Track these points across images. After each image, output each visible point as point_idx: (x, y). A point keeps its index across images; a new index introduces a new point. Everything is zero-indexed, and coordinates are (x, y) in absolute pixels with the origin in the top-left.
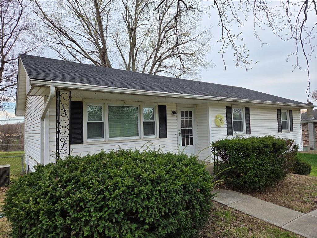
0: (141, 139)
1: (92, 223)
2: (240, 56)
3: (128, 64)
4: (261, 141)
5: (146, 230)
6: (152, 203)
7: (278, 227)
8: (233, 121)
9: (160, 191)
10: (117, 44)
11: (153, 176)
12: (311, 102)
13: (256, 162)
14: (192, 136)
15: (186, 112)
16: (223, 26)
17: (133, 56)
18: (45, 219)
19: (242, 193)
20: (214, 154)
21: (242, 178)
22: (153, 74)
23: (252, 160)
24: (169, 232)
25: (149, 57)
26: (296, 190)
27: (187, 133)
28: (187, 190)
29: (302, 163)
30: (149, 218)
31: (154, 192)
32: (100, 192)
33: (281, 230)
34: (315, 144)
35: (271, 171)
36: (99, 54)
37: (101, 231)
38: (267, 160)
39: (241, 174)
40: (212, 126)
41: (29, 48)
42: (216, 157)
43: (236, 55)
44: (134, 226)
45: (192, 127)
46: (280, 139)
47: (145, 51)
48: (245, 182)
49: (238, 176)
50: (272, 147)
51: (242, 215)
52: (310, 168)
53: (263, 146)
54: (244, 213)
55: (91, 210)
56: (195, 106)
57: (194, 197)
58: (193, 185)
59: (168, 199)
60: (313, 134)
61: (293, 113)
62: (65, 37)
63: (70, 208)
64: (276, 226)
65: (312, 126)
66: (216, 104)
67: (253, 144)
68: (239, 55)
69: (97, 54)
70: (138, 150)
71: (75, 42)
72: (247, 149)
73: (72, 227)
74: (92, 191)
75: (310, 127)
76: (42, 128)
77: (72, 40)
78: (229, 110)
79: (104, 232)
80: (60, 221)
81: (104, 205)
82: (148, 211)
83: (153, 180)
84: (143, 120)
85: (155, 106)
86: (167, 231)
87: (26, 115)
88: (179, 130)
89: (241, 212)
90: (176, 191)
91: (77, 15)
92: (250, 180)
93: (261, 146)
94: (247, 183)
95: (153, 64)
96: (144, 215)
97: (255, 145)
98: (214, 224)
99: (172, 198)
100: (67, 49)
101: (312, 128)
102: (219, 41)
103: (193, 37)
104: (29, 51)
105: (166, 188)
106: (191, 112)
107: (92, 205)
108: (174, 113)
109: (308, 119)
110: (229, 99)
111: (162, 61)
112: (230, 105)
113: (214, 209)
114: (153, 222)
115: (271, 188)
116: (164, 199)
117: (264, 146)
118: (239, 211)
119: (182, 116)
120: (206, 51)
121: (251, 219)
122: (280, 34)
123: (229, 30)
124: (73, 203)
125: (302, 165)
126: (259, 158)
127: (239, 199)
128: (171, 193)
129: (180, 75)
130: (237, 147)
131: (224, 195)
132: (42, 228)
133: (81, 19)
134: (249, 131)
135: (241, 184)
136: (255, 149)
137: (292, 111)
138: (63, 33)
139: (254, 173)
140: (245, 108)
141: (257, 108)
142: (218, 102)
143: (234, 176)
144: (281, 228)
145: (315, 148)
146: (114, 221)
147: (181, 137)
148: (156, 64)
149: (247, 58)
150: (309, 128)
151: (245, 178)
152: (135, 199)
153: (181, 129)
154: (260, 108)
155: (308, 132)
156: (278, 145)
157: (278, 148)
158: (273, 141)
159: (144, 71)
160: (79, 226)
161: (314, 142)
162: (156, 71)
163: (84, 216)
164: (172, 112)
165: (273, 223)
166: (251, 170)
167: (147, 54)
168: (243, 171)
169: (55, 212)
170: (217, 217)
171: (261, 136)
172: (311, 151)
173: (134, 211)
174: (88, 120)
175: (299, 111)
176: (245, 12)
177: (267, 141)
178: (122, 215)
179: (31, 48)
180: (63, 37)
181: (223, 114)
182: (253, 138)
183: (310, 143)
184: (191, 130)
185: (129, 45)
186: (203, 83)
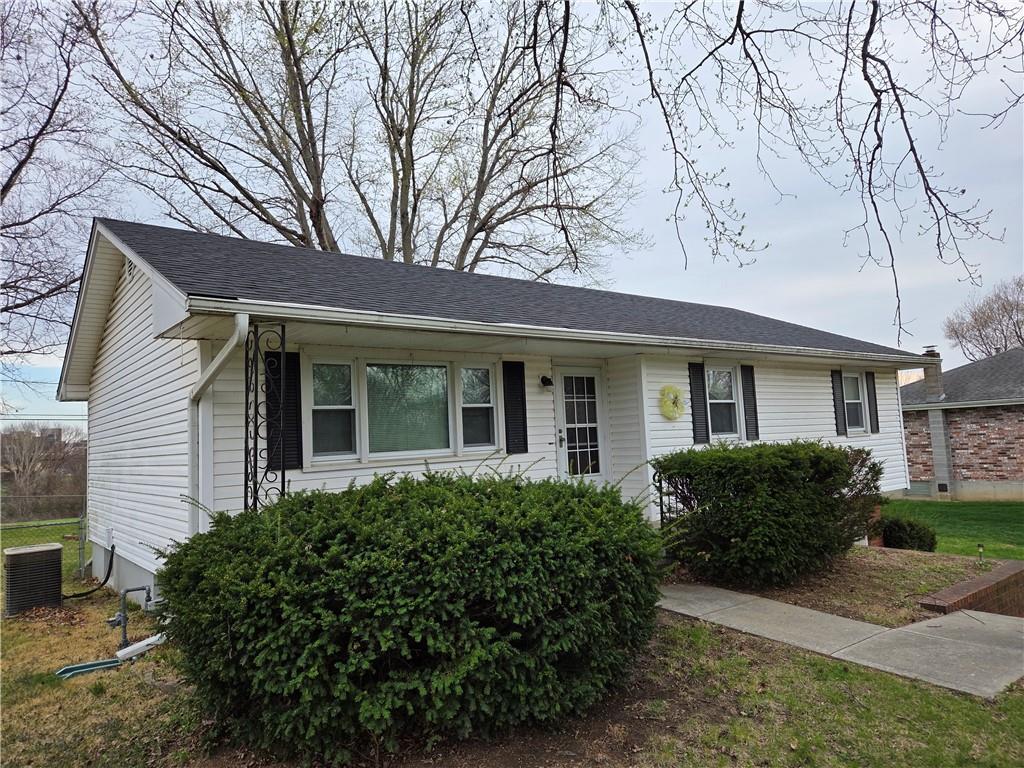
0: (455, 456)
1: (397, 622)
2: (722, 230)
3: (386, 238)
4: (781, 451)
5: (514, 643)
6: (527, 579)
7: (822, 655)
8: (710, 404)
9: (542, 555)
10: (351, 177)
11: (523, 523)
12: (935, 349)
13: (769, 506)
14: (596, 446)
15: (580, 380)
16: (676, 152)
17: (404, 215)
18: (294, 612)
19: (736, 591)
20: (659, 489)
21: (735, 550)
22: (466, 270)
23: (759, 500)
24: (566, 649)
25: (450, 216)
26: (877, 581)
27: (583, 439)
28: (603, 555)
29: (910, 525)
30: (521, 614)
31: (530, 557)
32: (412, 556)
33: (829, 661)
34: (950, 472)
35: (810, 530)
36: (295, 207)
37: (418, 639)
38: (798, 500)
39: (733, 540)
40: (652, 417)
41: (71, 188)
42: (665, 499)
43: (711, 224)
44: (489, 632)
45: (595, 422)
46: (833, 447)
47: (438, 199)
48: (743, 561)
49: (725, 546)
50: (811, 468)
51: (734, 635)
52: (933, 539)
53: (788, 463)
54: (740, 632)
55: (394, 592)
56: (604, 362)
57: (620, 572)
58: (615, 544)
59: (562, 573)
60: (944, 444)
61: (876, 380)
62: (193, 156)
63: (347, 589)
64: (818, 654)
65: (941, 419)
66: (661, 357)
67: (759, 458)
68: (719, 226)
69: (289, 206)
70: (468, 474)
71: (224, 172)
72: (747, 473)
73: (354, 630)
74: (391, 553)
75: (934, 422)
76: (195, 425)
77: (215, 166)
78: (696, 371)
79: (424, 640)
80: (328, 617)
81: (422, 582)
82: (519, 598)
83: (526, 531)
84: (460, 404)
85: (494, 364)
86: (561, 646)
87: (91, 399)
88: (560, 431)
89: (732, 629)
90: (578, 556)
91: (226, 87)
92: (756, 554)
93: (780, 463)
94: (748, 564)
95: (466, 239)
96: (510, 607)
97: (766, 462)
98: (666, 656)
99: (571, 571)
100: (197, 193)
101: (942, 425)
102: (667, 190)
103: (584, 158)
104: (70, 197)
105: (557, 549)
106: (591, 381)
107: (396, 583)
108: (546, 382)
109: (928, 400)
110: (695, 341)
111: (492, 228)
112: (699, 360)
113: (664, 627)
114: (529, 622)
115: (812, 580)
116: (552, 574)
117: (791, 465)
118: (728, 628)
119: (566, 392)
120: (623, 201)
121: (755, 643)
122: (825, 171)
123: (693, 162)
124: (354, 578)
125: (908, 529)
126: (777, 495)
127: (728, 604)
128: (568, 559)
129: (548, 271)
130: (720, 467)
131: (689, 596)
132: (286, 634)
133: (240, 101)
134: (753, 431)
135: (734, 565)
136: (766, 472)
137: (873, 374)
138: (189, 144)
139: (765, 535)
140: (742, 366)
141: (776, 367)
142: (666, 350)
143: (714, 547)
144: (830, 657)
145: (951, 484)
146: (445, 618)
147: (567, 451)
148: (476, 237)
149: (740, 234)
150: (931, 426)
151: (742, 549)
152: (490, 570)
153: (565, 426)
154: (782, 368)
155: (929, 438)
156: (825, 462)
157: (827, 469)
158: (813, 452)
159: (436, 260)
160: (368, 629)
161: (949, 466)
162: (476, 260)
163: (380, 606)
164: (539, 381)
165: (811, 648)
166: (756, 527)
167: (444, 207)
168: (738, 531)
169: (313, 600)
170: (674, 643)
171: (785, 440)
172: (939, 493)
173: (488, 598)
174: (316, 404)
175: (893, 375)
176: (733, 109)
177: (797, 452)
178: (461, 605)
179: (75, 189)
180: (186, 157)
181: (682, 385)
182: (764, 446)
183: (936, 469)
184: (594, 431)
185: (389, 177)
186: (622, 296)
